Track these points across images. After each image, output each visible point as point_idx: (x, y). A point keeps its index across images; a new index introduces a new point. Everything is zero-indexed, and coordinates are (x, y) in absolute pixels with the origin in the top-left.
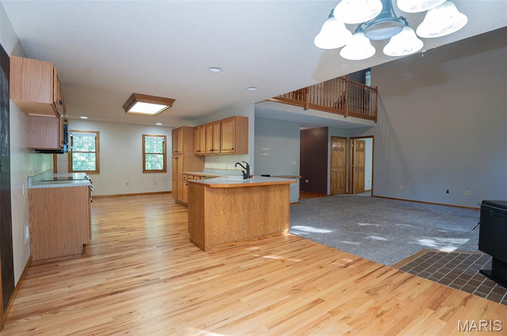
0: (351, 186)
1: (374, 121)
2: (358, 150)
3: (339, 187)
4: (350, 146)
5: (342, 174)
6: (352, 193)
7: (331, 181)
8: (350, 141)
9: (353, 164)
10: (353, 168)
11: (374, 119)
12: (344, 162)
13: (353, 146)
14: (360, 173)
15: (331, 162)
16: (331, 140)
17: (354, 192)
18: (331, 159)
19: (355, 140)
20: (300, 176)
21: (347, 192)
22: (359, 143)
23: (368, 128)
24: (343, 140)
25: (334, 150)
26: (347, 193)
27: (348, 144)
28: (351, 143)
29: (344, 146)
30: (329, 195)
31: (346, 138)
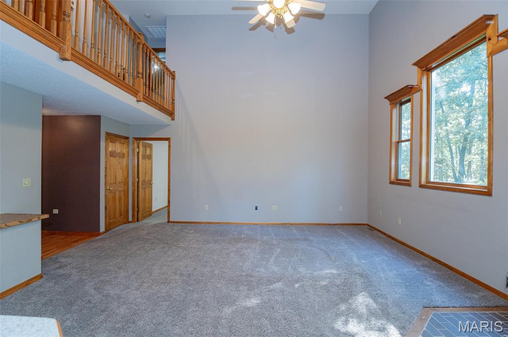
0: (136, 209)
1: (170, 118)
2: (144, 157)
3: (118, 214)
4: (133, 150)
5: (123, 193)
6: (138, 221)
7: (106, 208)
8: (133, 143)
9: (138, 177)
10: (138, 182)
11: (171, 114)
12: (125, 175)
13: (138, 149)
14: (146, 188)
15: (106, 176)
16: (106, 140)
17: (140, 218)
18: (106, 172)
19: (141, 142)
20: (43, 213)
21: (130, 219)
22: (145, 146)
23: (162, 126)
24: (123, 141)
25: (111, 156)
26: (131, 222)
27: (131, 147)
28: (136, 145)
29: (124, 151)
30: (103, 233)
31: (127, 138)
